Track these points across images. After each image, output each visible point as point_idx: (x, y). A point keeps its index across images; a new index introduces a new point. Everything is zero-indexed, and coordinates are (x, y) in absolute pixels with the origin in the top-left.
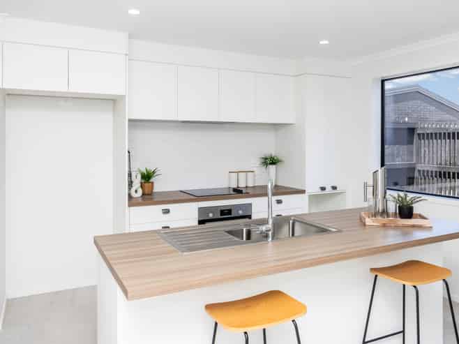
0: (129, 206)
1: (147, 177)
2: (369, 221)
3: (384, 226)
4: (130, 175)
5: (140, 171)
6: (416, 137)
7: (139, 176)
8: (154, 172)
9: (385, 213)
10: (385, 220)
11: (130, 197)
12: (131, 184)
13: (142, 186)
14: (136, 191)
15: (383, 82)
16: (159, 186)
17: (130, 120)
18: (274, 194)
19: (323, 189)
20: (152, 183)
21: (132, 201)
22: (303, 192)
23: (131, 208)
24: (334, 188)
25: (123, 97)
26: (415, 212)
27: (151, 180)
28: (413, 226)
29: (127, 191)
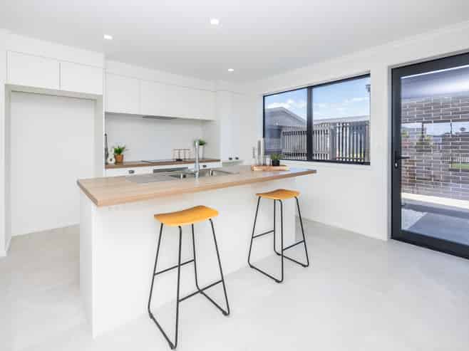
0: (106, 168)
1: (119, 152)
2: (256, 169)
3: (264, 170)
4: (106, 150)
5: (113, 147)
6: (282, 134)
7: (113, 151)
8: (123, 148)
9: (264, 165)
10: (265, 167)
11: (106, 164)
12: (107, 156)
13: (115, 157)
14: (111, 160)
15: (264, 97)
16: (127, 158)
17: (107, 114)
18: (200, 162)
19: (231, 159)
20: (123, 156)
21: (107, 166)
22: (219, 161)
23: (107, 170)
24: (237, 158)
25: (101, 97)
26: (281, 164)
27: (122, 154)
28: (280, 170)
29: (104, 160)
